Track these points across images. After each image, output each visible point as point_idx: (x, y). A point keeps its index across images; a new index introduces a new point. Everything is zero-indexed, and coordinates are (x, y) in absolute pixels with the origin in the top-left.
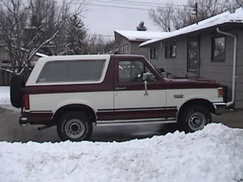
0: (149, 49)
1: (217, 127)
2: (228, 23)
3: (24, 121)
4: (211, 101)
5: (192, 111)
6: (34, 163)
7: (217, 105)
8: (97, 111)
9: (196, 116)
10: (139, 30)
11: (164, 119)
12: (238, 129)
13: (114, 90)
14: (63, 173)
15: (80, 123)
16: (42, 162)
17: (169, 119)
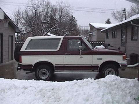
0: (105, 33)
1: (112, 77)
2: (136, 19)
3: (19, 69)
4: (118, 62)
5: (107, 68)
6: (5, 89)
7: (121, 65)
8: (55, 65)
9: (110, 70)
10: (107, 23)
11: (92, 71)
12: (124, 79)
13: (64, 54)
14: (16, 95)
15: (47, 71)
16: (9, 89)
17: (94, 71)
